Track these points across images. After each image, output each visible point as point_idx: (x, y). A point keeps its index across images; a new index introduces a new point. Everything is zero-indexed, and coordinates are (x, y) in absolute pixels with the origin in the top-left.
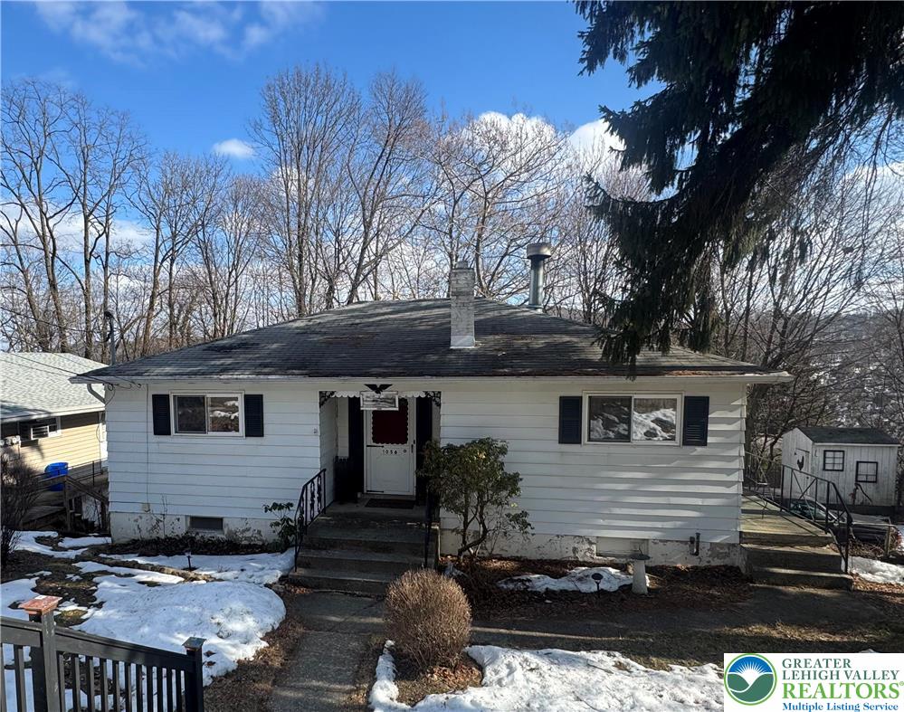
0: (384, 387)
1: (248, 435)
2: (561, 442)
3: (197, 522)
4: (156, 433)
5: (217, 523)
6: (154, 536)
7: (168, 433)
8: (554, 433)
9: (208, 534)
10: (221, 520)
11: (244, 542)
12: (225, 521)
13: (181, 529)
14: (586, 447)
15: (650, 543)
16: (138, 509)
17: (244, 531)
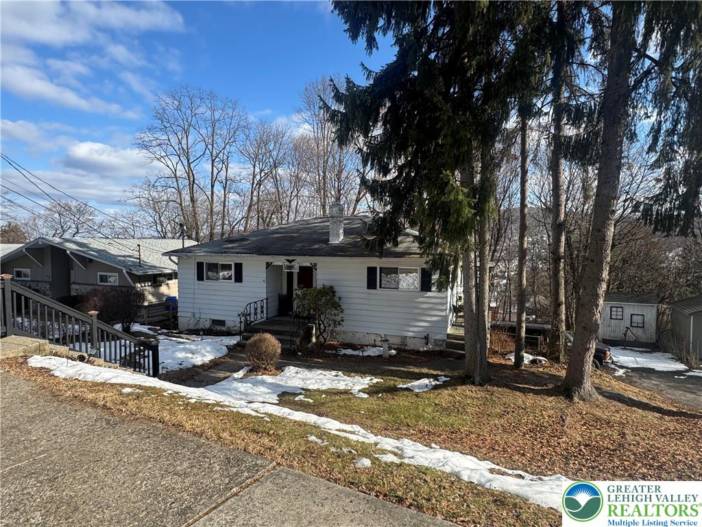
0: (293, 261)
1: (236, 281)
2: (368, 288)
3: (215, 322)
4: (198, 280)
5: (222, 323)
6: (196, 328)
7: (203, 280)
8: (365, 284)
9: (219, 328)
10: (224, 321)
11: (234, 332)
12: (226, 322)
13: (208, 325)
14: (378, 291)
15: (408, 338)
16: (190, 315)
17: (233, 327)
